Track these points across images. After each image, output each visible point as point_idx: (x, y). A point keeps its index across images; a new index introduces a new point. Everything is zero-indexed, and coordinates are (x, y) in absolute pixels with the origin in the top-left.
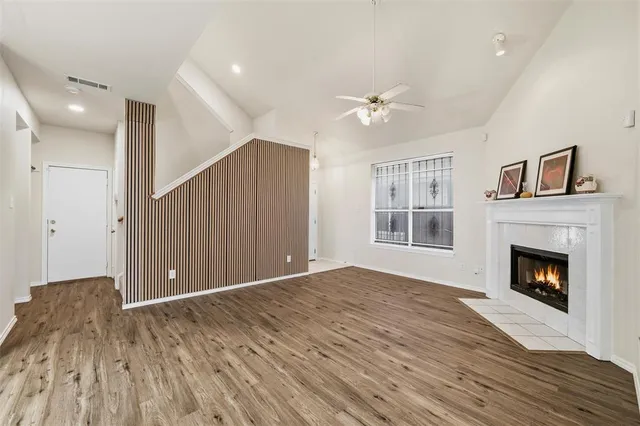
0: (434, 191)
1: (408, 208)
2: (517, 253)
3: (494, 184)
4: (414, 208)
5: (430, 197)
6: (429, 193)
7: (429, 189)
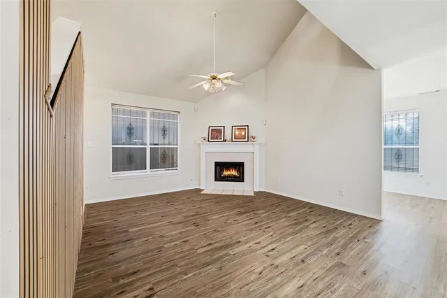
0: (164, 134)
1: (146, 144)
4: (151, 144)
5: (161, 137)
6: (160, 134)
7: (160, 132)
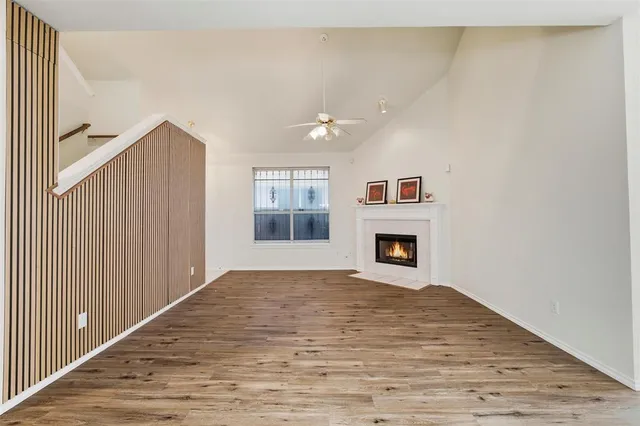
0: (311, 197)
1: (289, 211)
2: (379, 238)
3: (363, 193)
4: (295, 210)
5: (308, 201)
7: (307, 196)
